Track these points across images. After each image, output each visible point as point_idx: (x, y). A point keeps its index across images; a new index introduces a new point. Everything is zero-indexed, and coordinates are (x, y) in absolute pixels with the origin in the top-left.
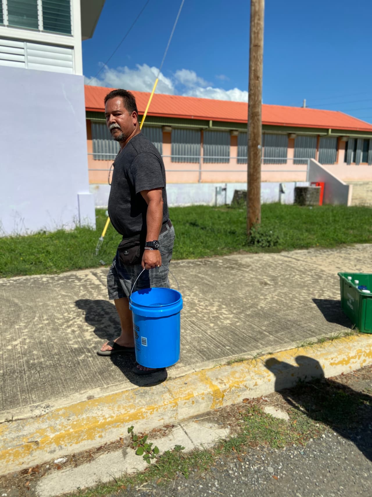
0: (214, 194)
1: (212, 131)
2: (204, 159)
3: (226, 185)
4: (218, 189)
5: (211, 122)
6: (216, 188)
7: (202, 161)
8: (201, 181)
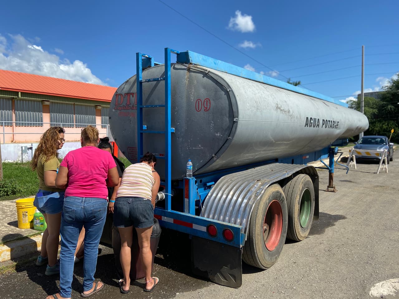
0: (20, 152)
1: (20, 100)
2: (16, 124)
3: (32, 144)
4: (24, 149)
5: (20, 93)
6: (22, 147)
7: (14, 124)
8: (14, 141)
